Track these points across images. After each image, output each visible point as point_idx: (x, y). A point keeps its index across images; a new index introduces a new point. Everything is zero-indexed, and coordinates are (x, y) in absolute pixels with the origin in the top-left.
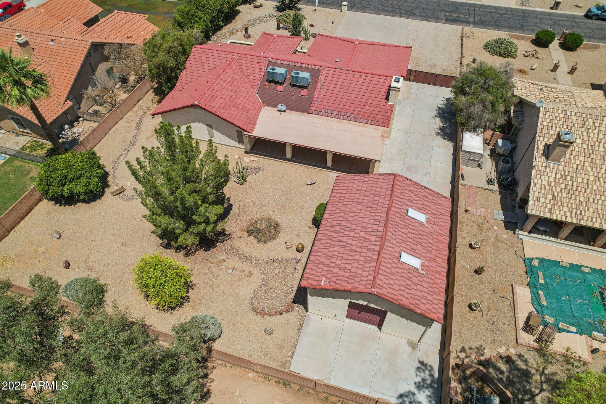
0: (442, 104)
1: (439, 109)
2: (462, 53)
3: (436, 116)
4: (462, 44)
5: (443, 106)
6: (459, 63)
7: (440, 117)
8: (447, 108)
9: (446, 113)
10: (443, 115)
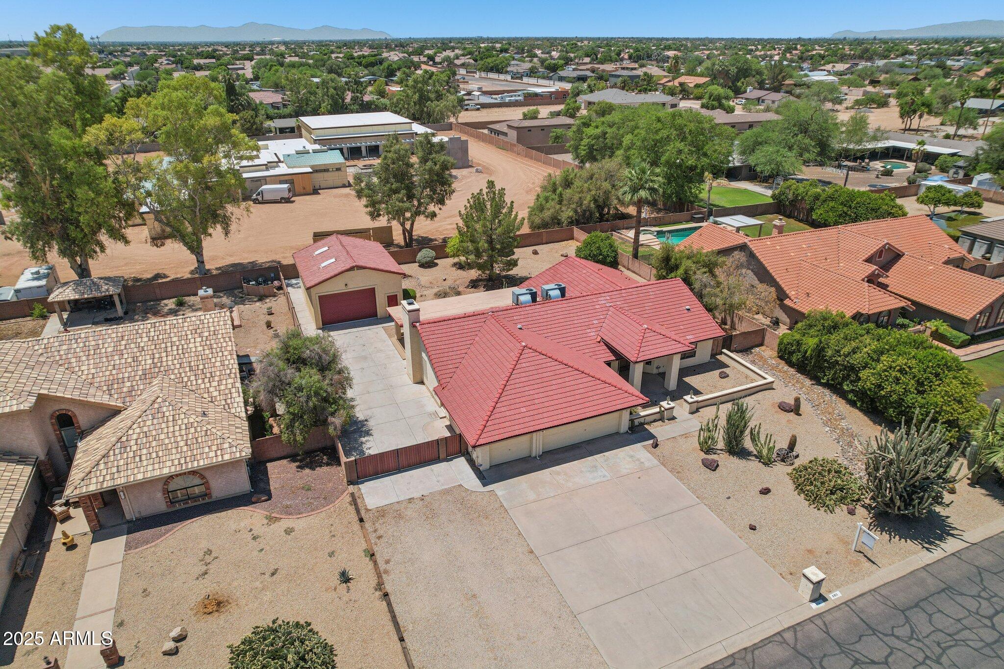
0: (368, 443)
1: (368, 433)
2: (386, 595)
3: (366, 420)
4: (402, 639)
5: (363, 439)
6: (378, 556)
7: (360, 421)
8: (356, 440)
9: (355, 432)
10: (357, 426)
